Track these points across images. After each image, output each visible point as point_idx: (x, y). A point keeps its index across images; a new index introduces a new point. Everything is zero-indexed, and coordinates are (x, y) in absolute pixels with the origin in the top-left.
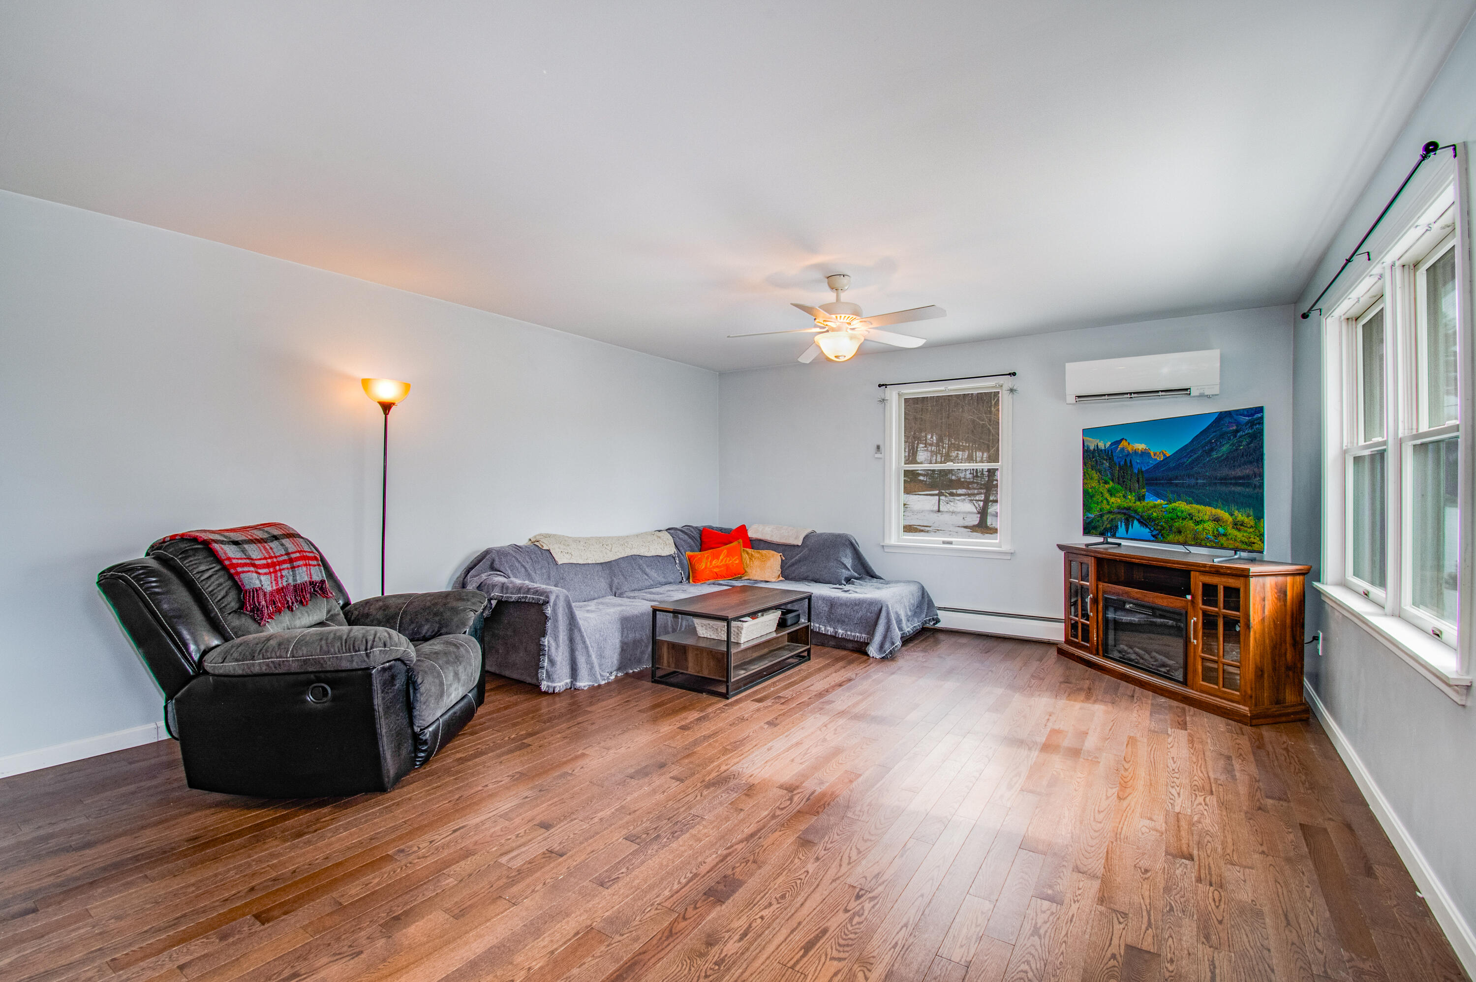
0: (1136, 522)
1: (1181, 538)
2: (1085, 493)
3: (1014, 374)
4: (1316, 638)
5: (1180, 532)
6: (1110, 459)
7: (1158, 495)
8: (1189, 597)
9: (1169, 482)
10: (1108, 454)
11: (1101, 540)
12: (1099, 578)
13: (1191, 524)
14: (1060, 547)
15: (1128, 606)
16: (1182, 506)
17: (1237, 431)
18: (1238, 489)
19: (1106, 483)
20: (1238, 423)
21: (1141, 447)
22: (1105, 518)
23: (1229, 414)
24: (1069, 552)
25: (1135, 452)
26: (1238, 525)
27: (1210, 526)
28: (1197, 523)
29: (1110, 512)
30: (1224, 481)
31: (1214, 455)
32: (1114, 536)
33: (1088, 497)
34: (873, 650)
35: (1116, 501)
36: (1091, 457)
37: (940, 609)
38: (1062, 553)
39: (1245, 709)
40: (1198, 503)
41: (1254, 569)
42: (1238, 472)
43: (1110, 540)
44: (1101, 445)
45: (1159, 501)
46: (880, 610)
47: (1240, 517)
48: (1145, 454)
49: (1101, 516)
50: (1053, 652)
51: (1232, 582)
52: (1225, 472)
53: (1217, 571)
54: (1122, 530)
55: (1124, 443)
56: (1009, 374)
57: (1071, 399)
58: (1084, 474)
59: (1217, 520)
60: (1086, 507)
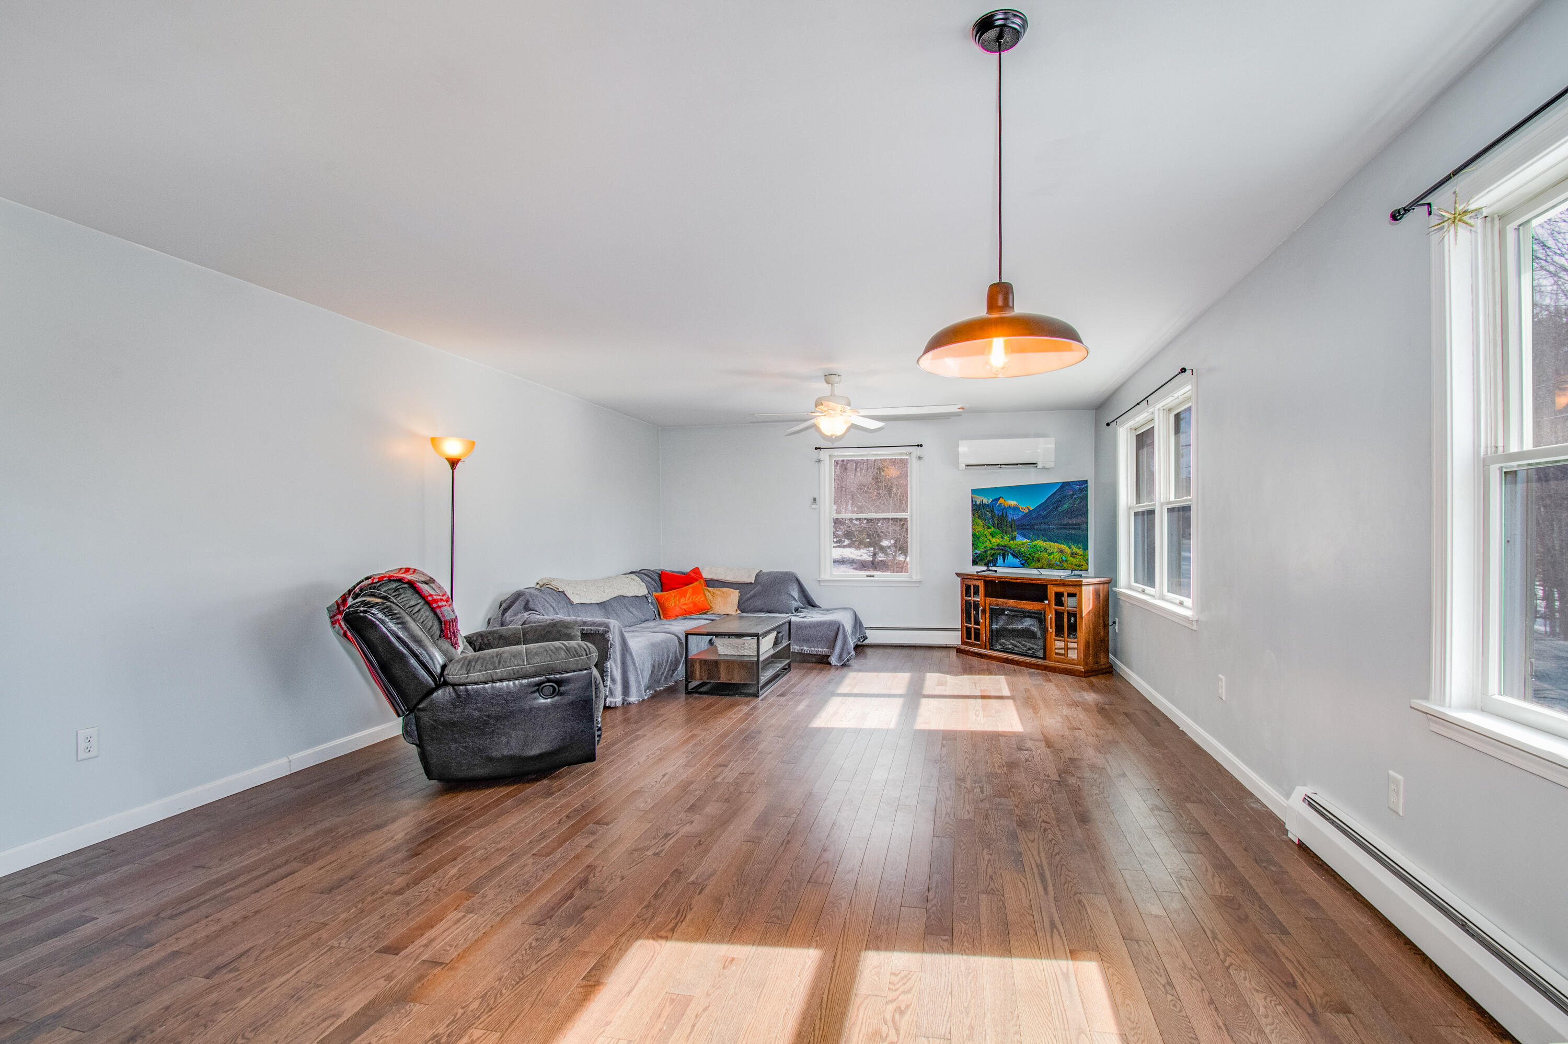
0: (1010, 555)
1: (1039, 565)
2: (974, 535)
3: (921, 446)
4: (1114, 623)
5: (1039, 561)
6: (992, 511)
7: (1025, 536)
8: (1046, 602)
9: (1032, 527)
10: (990, 507)
11: (985, 568)
12: (986, 596)
13: (1045, 555)
14: (958, 574)
15: (1006, 613)
16: (1040, 543)
17: (1073, 495)
18: (1073, 532)
19: (989, 528)
20: (1073, 490)
21: (1013, 503)
22: (988, 553)
23: (1068, 483)
24: (963, 577)
25: (1010, 507)
26: (1073, 555)
27: (1057, 555)
28: (1050, 554)
29: (992, 549)
30: (1066, 526)
31: (1060, 510)
32: (995, 565)
33: (975, 538)
34: (833, 660)
35: (996, 541)
36: (977, 509)
37: (866, 628)
38: (959, 579)
39: (1081, 668)
40: (1051, 541)
41: (1085, 581)
42: (1074, 521)
43: (991, 568)
44: (985, 501)
45: (1026, 540)
46: (838, 629)
47: (1075, 549)
48: (1015, 508)
49: (985, 552)
50: (953, 653)
51: (1072, 590)
52: (1065, 521)
53: (1063, 583)
54: (1000, 561)
55: (1001, 501)
56: (918, 446)
57: (962, 467)
58: (973, 522)
59: (1061, 551)
60: (975, 546)
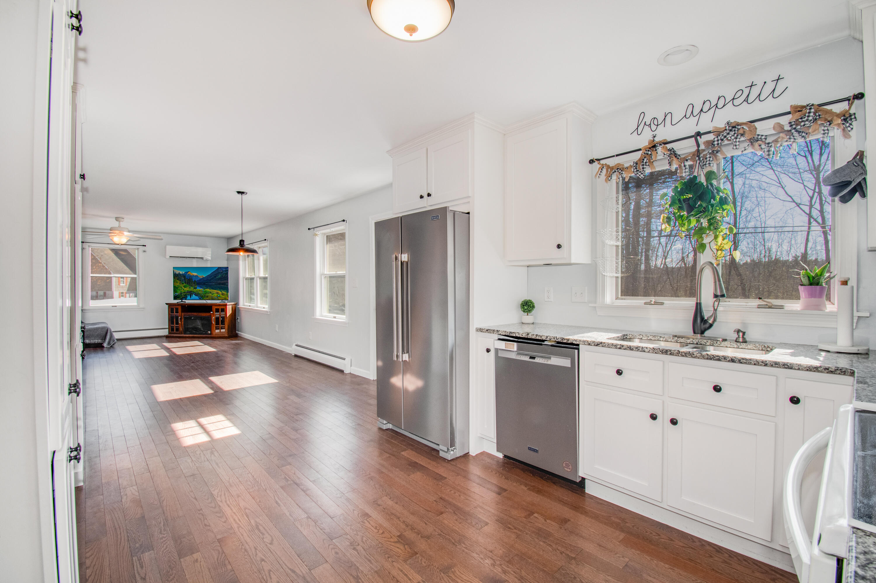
0: (194, 295)
1: (208, 298)
2: (174, 287)
3: (145, 246)
4: (238, 319)
5: (207, 297)
6: (184, 277)
7: (201, 287)
8: (212, 312)
9: (204, 284)
10: (184, 276)
11: (181, 301)
12: (182, 312)
13: (211, 294)
14: (167, 304)
15: (192, 318)
16: (208, 290)
17: (222, 272)
18: (223, 286)
19: (183, 284)
20: (223, 270)
21: (195, 274)
22: (182, 294)
23: (220, 268)
24: (170, 305)
25: (193, 276)
26: (223, 294)
27: (216, 295)
28: (212, 294)
29: (184, 293)
30: (220, 284)
31: (217, 277)
32: (186, 299)
33: (175, 289)
34: (105, 345)
35: (187, 289)
36: (176, 276)
38: (167, 306)
39: (227, 335)
40: (213, 289)
41: (228, 304)
42: (223, 282)
43: (183, 301)
44: (181, 273)
45: (201, 289)
46: (107, 330)
47: (224, 292)
48: (196, 276)
49: (181, 294)
50: (165, 338)
51: (223, 307)
52: (219, 282)
53: (219, 305)
54: (189, 297)
55: (189, 273)
56: (143, 246)
57: (168, 257)
58: (174, 281)
59: (217, 293)
60: (175, 291)
